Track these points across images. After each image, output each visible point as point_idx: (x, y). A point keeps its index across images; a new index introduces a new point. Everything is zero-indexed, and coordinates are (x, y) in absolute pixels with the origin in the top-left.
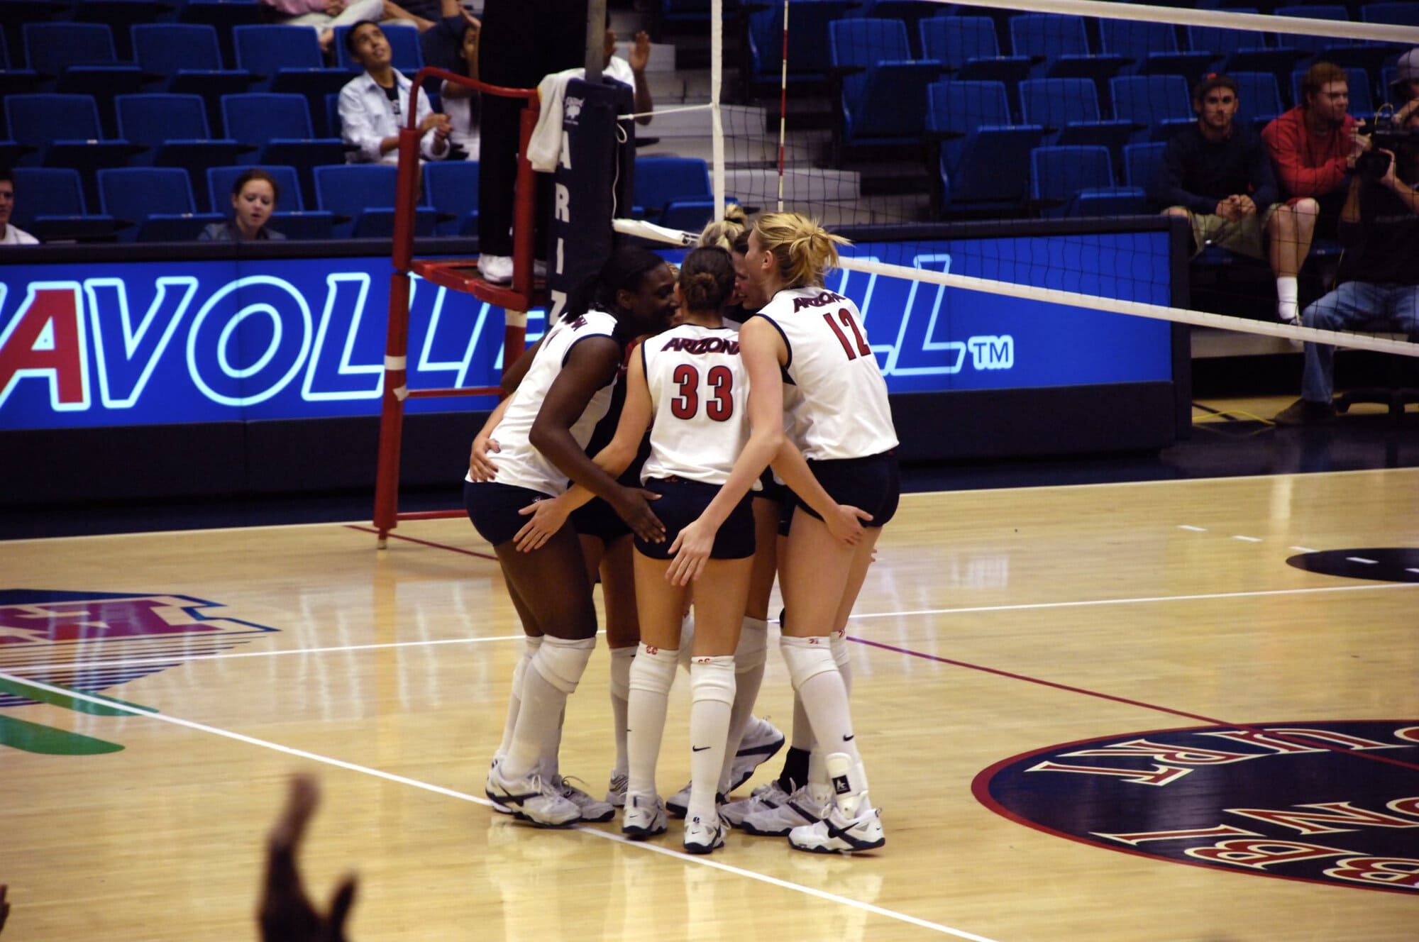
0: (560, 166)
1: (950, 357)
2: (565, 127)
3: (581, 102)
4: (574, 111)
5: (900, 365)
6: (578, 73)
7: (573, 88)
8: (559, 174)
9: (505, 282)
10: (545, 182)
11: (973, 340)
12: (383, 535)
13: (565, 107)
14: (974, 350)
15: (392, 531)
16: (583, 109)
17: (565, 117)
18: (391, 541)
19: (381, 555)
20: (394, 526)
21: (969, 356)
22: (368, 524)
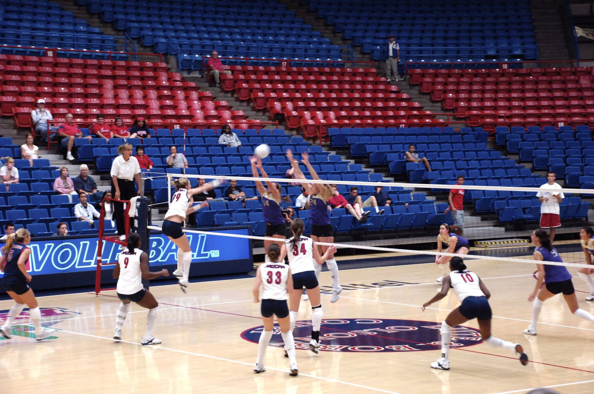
0: (135, 216)
1: (206, 255)
2: (137, 208)
3: (140, 203)
4: (139, 204)
5: (197, 256)
6: (139, 197)
7: (138, 200)
8: (135, 217)
9: (124, 240)
10: (132, 219)
11: (211, 251)
12: (97, 294)
13: (136, 204)
14: (211, 253)
15: (99, 293)
16: (141, 204)
17: (137, 206)
18: (99, 295)
19: (97, 298)
20: (99, 292)
21: (210, 255)
22: (94, 292)
